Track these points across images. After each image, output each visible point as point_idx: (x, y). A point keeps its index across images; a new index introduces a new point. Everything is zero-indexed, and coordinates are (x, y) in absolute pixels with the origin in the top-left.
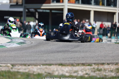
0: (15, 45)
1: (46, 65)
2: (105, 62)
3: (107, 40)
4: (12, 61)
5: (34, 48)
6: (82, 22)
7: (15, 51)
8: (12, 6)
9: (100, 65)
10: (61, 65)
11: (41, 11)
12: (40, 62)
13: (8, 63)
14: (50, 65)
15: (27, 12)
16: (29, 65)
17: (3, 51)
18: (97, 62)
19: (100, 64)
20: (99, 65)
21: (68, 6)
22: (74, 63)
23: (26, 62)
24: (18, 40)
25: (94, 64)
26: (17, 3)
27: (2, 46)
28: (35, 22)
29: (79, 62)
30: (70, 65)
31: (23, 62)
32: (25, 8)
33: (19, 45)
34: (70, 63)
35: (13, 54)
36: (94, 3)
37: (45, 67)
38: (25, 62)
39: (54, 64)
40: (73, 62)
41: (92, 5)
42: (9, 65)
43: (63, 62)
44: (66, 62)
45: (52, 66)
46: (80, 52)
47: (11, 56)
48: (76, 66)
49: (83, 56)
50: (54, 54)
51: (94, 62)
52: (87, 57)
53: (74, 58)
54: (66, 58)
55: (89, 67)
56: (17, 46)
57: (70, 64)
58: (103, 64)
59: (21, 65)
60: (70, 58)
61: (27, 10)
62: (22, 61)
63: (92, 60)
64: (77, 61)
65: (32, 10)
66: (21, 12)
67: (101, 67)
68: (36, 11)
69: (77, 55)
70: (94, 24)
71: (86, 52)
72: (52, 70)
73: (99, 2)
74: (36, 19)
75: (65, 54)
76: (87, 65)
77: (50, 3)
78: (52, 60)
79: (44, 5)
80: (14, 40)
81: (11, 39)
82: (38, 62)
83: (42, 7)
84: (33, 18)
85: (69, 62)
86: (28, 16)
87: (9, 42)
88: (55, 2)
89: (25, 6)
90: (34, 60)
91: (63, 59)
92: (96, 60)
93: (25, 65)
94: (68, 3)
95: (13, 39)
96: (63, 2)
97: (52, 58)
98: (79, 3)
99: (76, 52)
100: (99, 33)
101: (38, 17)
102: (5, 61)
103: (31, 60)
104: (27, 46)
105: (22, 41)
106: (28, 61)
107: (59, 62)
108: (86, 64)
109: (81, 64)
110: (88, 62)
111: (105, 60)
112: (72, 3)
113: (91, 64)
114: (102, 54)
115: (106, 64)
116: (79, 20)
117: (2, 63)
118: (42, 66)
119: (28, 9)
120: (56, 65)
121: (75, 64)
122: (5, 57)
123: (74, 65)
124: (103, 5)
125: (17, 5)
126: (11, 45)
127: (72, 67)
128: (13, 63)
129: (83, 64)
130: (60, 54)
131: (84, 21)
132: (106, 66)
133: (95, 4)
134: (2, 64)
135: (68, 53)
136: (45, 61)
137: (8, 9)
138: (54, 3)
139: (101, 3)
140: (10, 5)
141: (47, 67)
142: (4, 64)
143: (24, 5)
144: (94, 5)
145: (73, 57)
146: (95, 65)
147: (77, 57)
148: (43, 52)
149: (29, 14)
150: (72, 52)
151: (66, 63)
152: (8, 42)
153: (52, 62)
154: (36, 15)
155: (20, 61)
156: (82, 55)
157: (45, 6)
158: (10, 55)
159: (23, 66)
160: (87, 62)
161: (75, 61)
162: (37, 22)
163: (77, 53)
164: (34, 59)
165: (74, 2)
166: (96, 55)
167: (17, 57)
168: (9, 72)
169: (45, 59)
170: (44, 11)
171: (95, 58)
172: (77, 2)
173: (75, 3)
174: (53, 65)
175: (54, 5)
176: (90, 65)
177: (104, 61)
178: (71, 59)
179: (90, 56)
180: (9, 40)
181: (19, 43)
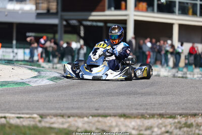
0: (45, 82)
1: (99, 116)
2: (197, 112)
3: (201, 74)
4: (40, 109)
5: (77, 88)
6: (158, 44)
7: (45, 91)
8: (39, 15)
9: (189, 117)
10: (124, 116)
11: (89, 23)
12: (88, 112)
13: (34, 112)
14: (105, 116)
15: (65, 26)
16: (69, 117)
17: (24, 93)
18: (184, 112)
19: (190, 115)
20: (187, 116)
21: (135, 15)
22: (146, 112)
23: (64, 112)
24: (50, 73)
25: (180, 115)
26: (48, 10)
27: (24, 83)
28: (79, 42)
29: (155, 112)
30: (140, 117)
31: (59, 112)
32: (62, 19)
33: (51, 83)
34: (139, 113)
35: (42, 96)
36: (179, 10)
37: (96, 119)
38: (62, 110)
39: (112, 114)
40: (144, 111)
41: (176, 15)
42: (35, 116)
43: (127, 112)
44: (132, 112)
45: (109, 118)
46: (156, 94)
47: (39, 101)
48: (149, 118)
49: (161, 102)
50: (112, 97)
51: (180, 112)
52: (168, 103)
53: (146, 104)
54: (132, 105)
55: (170, 120)
56: (48, 83)
57: (139, 115)
58: (195, 115)
59: (56, 115)
60: (138, 104)
61: (65, 23)
62: (58, 110)
63: (176, 108)
64: (151, 110)
65: (74, 22)
66: (55, 26)
67: (191, 120)
68: (81, 24)
69: (150, 99)
70: (178, 47)
71: (166, 94)
72: (108, 124)
73: (188, 10)
74: (81, 38)
75: (130, 98)
76: (168, 116)
77: (103, 10)
78: (108, 108)
79: (94, 13)
80: (43, 74)
81: (39, 72)
82: (85, 111)
83: (91, 18)
84: (75, 37)
85: (137, 111)
86: (66, 32)
87: (35, 77)
88: (113, 8)
89: (61, 16)
90: (78, 108)
91: (128, 106)
92: (183, 109)
93: (62, 116)
94: (135, 11)
95: (42, 72)
96: (126, 8)
97: (107, 104)
98: (153, 11)
99: (149, 94)
100: (187, 61)
101: (85, 34)
102: (28, 109)
103: (72, 108)
104: (67, 83)
105: (57, 75)
106: (68, 109)
107: (120, 111)
108: (166, 115)
109: (157, 115)
110: (169, 111)
111: (199, 109)
112: (142, 11)
113: (174, 115)
114: (192, 98)
115: (200, 114)
116: (154, 41)
117: (24, 112)
118: (91, 117)
119: (66, 21)
120: (115, 116)
121: (148, 115)
122: (29, 101)
123: (146, 117)
124: (194, 14)
125: (48, 13)
126: (38, 82)
127: (142, 119)
128: (41, 112)
129: (161, 116)
130: (122, 98)
131: (162, 42)
132: (200, 118)
133: (180, 12)
134: (23, 114)
135: (135, 96)
136: (96, 110)
137: (33, 20)
138: (111, 10)
139: (191, 11)
140: (35, 14)
141: (100, 119)
142: (27, 114)
143: (60, 13)
144: (179, 14)
145: (144, 103)
146: (181, 117)
147: (151, 103)
148: (92, 93)
149: (69, 29)
150: (142, 94)
151: (132, 114)
152: (33, 77)
153: (107, 112)
154: (80, 30)
155: (53, 109)
156: (160, 99)
157: (96, 16)
158: (37, 99)
159: (59, 117)
160: (167, 111)
161: (147, 109)
162: (82, 42)
163: (151, 97)
164: (77, 106)
165: (144, 8)
166: (183, 99)
167: (49, 103)
168: (35, 127)
169: (96, 105)
170: (94, 24)
171: (181, 104)
172: (150, 9)
173: (147, 10)
174: (110, 116)
175: (111, 14)
176: (172, 116)
177: (197, 110)
178: (140, 106)
179: (172, 101)
180: (36, 74)
181: (52, 78)
